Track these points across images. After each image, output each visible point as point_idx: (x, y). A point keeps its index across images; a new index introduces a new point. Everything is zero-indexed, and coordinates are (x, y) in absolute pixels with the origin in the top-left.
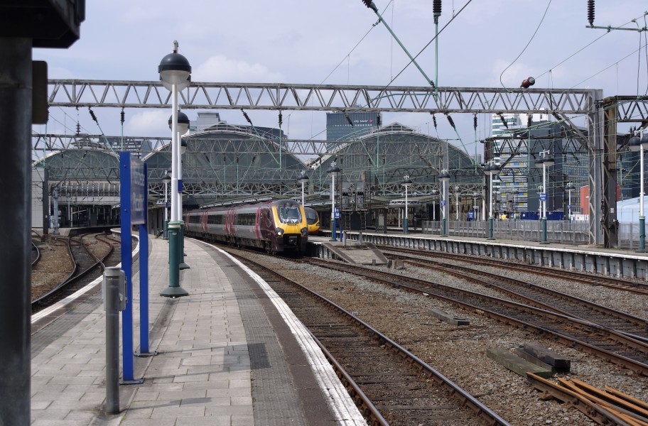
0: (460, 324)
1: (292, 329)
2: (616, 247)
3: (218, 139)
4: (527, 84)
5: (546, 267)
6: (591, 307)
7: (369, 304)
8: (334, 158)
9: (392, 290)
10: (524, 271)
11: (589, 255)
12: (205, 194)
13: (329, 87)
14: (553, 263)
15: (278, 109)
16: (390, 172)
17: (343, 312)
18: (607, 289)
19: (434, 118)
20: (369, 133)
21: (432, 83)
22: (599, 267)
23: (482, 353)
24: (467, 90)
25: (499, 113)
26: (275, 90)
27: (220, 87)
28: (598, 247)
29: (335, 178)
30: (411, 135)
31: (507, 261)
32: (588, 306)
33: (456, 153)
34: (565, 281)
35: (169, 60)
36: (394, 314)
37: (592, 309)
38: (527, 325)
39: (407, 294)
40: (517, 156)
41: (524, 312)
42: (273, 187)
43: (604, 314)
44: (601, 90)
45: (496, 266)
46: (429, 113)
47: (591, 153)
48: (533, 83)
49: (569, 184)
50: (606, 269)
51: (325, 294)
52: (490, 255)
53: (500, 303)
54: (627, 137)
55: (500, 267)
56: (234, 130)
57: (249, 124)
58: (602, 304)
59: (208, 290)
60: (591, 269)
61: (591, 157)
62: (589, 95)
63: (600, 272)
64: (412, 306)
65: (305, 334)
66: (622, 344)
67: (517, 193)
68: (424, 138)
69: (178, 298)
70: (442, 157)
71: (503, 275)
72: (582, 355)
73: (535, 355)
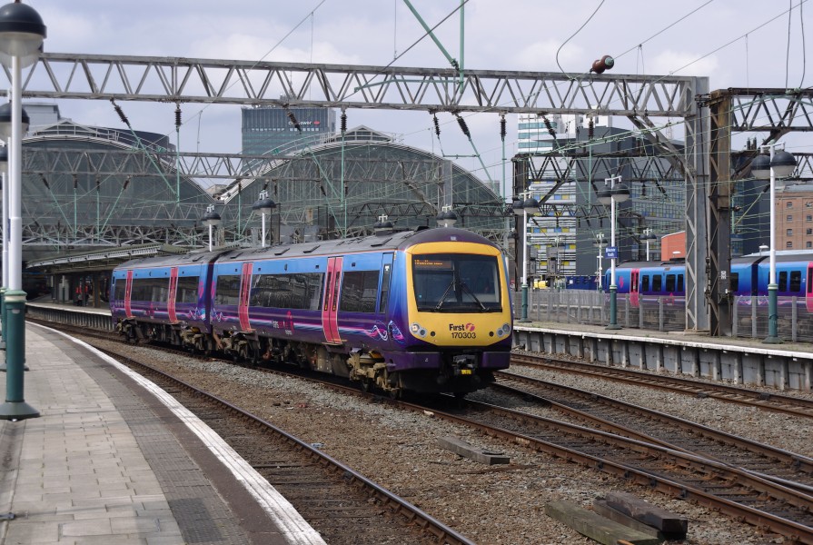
0: (494, 461)
1: (234, 473)
2: (729, 334)
3: (64, 150)
4: (601, 68)
5: (617, 367)
6: (700, 433)
7: (337, 429)
8: (260, 184)
9: (371, 406)
10: (584, 374)
11: (687, 347)
12: (35, 244)
13: (261, 66)
14: (628, 361)
15: (174, 100)
16: (354, 208)
17: (297, 443)
18: (720, 403)
19: (436, 121)
20: (318, 143)
21: (454, 63)
22: (704, 367)
23: (538, 510)
24: (490, 74)
25: (542, 113)
26: (169, 68)
27: (74, 60)
28: (701, 335)
29: (266, 218)
30: (388, 148)
31: (552, 358)
32: (696, 431)
33: (464, 179)
34: (651, 391)
35: (7, 13)
36: (381, 446)
37: (702, 436)
38: (603, 463)
39: (397, 413)
40: (567, 184)
41: (593, 441)
42: (154, 233)
43: (722, 444)
44: (706, 79)
45: (535, 366)
46: (427, 112)
47: (689, 181)
48: (611, 66)
49: (647, 232)
50: (715, 371)
51: (259, 413)
52: (524, 347)
53: (552, 427)
54: (743, 154)
55: (542, 367)
56: (88, 134)
57: (124, 126)
58: (718, 427)
59: (72, 408)
60: (690, 370)
61: (690, 188)
62: (686, 86)
63: (706, 375)
64: (408, 432)
65: (259, 481)
66: (759, 493)
67: (562, 245)
68: (409, 153)
69: (22, 422)
70: (441, 184)
71: (550, 381)
72: (699, 510)
73: (627, 513)
